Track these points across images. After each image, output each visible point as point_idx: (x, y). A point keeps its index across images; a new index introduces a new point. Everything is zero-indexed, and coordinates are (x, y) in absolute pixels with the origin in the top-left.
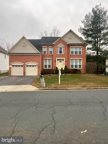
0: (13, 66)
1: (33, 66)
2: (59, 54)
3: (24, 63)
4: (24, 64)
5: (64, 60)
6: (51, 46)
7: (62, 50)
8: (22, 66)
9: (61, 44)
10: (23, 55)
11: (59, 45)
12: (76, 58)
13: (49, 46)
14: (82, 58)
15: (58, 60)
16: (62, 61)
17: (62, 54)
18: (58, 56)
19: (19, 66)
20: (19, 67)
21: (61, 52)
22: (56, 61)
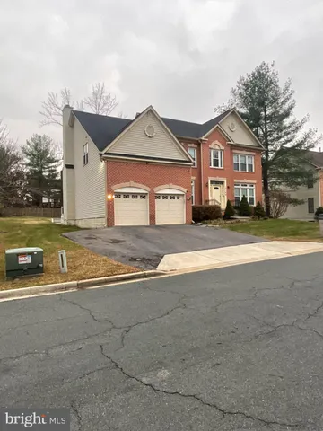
0: (118, 195)
1: (172, 197)
2: (212, 166)
3: (152, 186)
4: (152, 190)
5: (222, 183)
6: (193, 145)
7: (219, 159)
8: (143, 196)
9: (217, 142)
10: (148, 162)
11: (213, 143)
12: (245, 181)
13: (189, 145)
14: (255, 182)
15: (212, 182)
16: (220, 187)
17: (220, 167)
18: (212, 171)
19: (135, 196)
20: (135, 199)
21: (216, 163)
22: (207, 186)
